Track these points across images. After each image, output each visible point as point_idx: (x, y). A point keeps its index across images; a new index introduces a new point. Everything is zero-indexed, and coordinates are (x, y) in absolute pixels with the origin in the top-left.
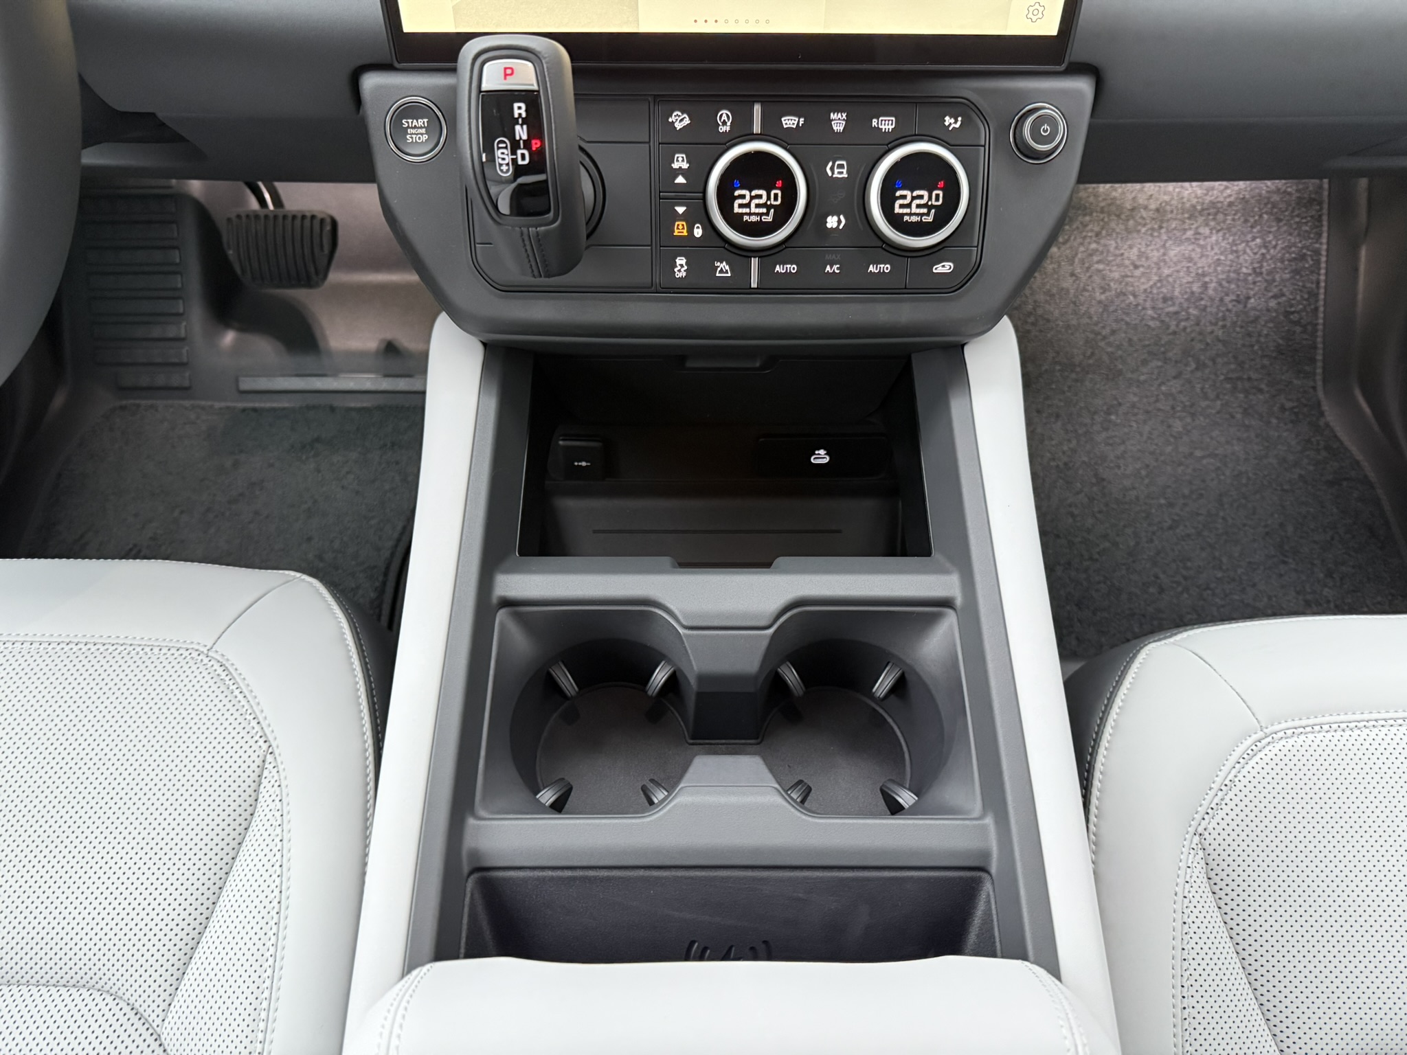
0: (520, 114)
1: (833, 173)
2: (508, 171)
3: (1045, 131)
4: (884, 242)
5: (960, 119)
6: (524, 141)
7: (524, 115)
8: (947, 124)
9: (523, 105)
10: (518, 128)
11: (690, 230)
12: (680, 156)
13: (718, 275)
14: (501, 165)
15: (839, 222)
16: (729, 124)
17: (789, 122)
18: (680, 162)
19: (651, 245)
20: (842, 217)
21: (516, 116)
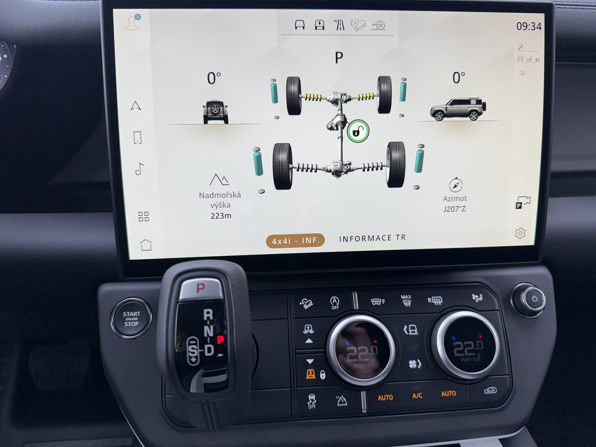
0: (208, 318)
1: (408, 332)
2: (196, 362)
3: (535, 299)
4: (449, 375)
5: (481, 295)
6: (211, 338)
7: (211, 318)
8: (474, 298)
9: (211, 311)
10: (206, 328)
11: (318, 375)
12: (308, 326)
13: (338, 405)
14: (190, 357)
15: (417, 364)
16: (338, 304)
17: (376, 302)
18: (309, 330)
19: (291, 388)
20: (418, 360)
21: (205, 319)
